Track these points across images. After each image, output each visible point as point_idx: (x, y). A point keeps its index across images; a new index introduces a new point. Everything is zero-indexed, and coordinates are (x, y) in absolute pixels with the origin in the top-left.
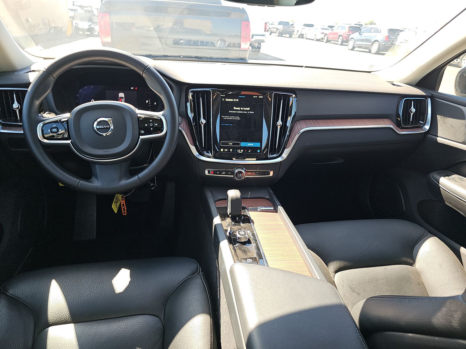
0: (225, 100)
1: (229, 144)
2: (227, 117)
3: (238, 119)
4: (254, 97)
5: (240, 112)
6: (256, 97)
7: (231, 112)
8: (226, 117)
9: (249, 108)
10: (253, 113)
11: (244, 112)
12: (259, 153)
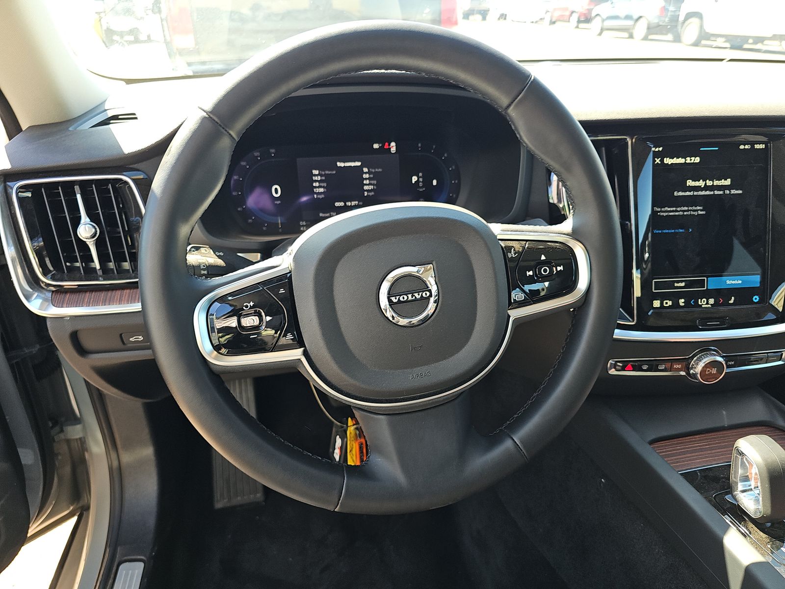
0: (662, 161)
1: (676, 285)
2: (669, 209)
3: (700, 213)
4: (742, 147)
5: (703, 193)
6: (747, 147)
7: (681, 194)
8: (667, 209)
9: (729, 180)
10: (740, 192)
11: (716, 192)
12: (757, 303)
